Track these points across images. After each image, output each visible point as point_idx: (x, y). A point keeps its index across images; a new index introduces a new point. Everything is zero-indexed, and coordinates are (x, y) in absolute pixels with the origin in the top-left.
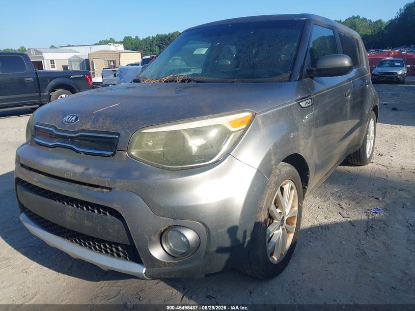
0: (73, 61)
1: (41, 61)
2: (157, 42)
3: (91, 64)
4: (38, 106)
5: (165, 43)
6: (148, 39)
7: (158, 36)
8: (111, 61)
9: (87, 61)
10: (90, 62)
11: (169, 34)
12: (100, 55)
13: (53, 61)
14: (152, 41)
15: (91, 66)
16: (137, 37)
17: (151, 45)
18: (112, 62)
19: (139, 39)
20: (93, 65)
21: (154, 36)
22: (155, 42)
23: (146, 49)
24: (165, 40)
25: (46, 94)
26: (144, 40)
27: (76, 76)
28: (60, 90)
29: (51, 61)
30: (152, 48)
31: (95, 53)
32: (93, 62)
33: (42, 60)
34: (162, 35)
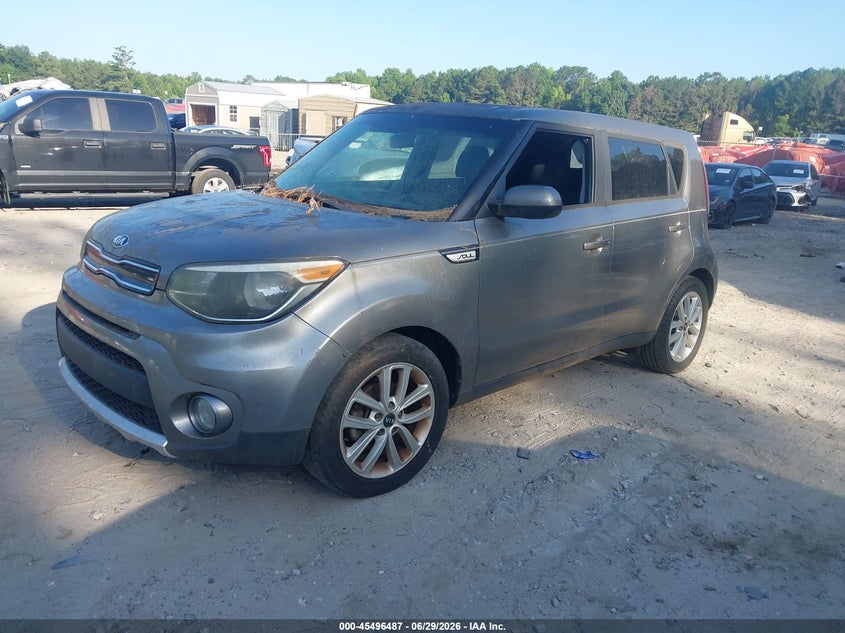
0: (271, 111)
1: (214, 107)
2: (448, 85)
3: (300, 119)
4: (167, 194)
5: (463, 87)
6: (431, 76)
7: (452, 72)
8: (338, 118)
9: (295, 112)
10: (300, 115)
11: (474, 70)
12: (318, 103)
13: (235, 108)
14: (439, 81)
15: (300, 123)
16: (409, 72)
17: (435, 89)
18: (340, 120)
19: (412, 76)
20: (304, 121)
21: (444, 71)
22: (444, 83)
23: (424, 97)
24: (463, 82)
25: (185, 173)
26: (422, 78)
27: (243, 147)
28: (212, 168)
29: (231, 107)
30: (435, 96)
31: (312, 100)
32: (304, 116)
33: (215, 105)
34: (460, 71)
